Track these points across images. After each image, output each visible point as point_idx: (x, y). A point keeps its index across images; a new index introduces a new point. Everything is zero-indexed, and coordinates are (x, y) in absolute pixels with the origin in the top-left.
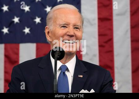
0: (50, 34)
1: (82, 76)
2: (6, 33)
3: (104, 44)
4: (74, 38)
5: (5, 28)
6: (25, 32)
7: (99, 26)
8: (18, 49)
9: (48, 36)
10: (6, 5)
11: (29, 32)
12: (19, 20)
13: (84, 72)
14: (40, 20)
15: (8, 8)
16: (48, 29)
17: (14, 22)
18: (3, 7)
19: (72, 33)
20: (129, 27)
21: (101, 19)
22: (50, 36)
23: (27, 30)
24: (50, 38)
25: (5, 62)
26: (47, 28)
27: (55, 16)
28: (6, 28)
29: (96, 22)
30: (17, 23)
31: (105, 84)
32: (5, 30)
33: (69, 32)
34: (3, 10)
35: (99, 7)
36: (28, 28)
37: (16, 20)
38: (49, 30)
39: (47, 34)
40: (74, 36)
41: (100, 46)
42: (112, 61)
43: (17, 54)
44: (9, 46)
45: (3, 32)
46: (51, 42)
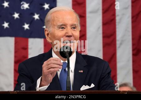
0: (49, 36)
1: (82, 71)
4: (72, 38)
9: (48, 38)
13: (84, 67)
19: (70, 34)
22: (49, 38)
23: (6, 25)
24: (50, 40)
26: (46, 30)
27: (53, 18)
31: (103, 76)
33: (68, 33)
38: (48, 32)
39: (46, 36)
40: (72, 36)
46: (52, 43)
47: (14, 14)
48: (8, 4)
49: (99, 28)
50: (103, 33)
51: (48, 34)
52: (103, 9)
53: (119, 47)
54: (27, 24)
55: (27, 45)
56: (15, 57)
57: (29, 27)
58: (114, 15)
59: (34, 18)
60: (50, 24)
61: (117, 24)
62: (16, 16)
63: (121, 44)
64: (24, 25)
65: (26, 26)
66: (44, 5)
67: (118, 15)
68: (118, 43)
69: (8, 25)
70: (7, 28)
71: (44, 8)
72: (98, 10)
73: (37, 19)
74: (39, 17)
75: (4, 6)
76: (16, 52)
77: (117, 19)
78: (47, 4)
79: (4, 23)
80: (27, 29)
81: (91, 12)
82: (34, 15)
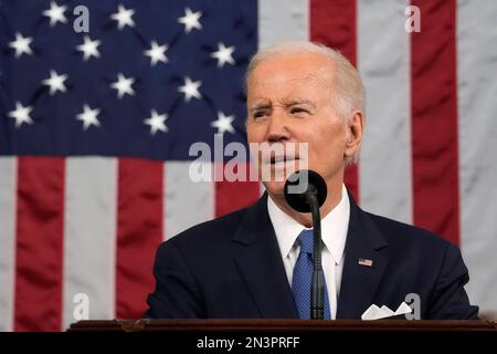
1: (369, 263)
2: (24, 123)
6: (82, 122)
8: (60, 174)
10: (25, 36)
11: (95, 122)
12: (65, 83)
13: (377, 250)
14: (133, 86)
15: (30, 46)
17: (48, 87)
18: (15, 39)
20: (406, 113)
23: (89, 117)
25: (20, 213)
28: (25, 106)
30: (58, 91)
32: (21, 114)
34: (14, 50)
36: (92, 108)
37: (56, 82)
43: (58, 188)
44: (35, 163)
45: (14, 119)
47: (117, 80)
48: (98, 48)
49: (400, 125)
50: (415, 143)
52: (414, 64)
53: (469, 190)
54: (160, 113)
55: (159, 185)
56: (121, 223)
57: (166, 123)
58: (451, 83)
59: (183, 94)
61: (461, 112)
62: (124, 86)
63: (474, 179)
64: (150, 117)
65: (157, 122)
66: (217, 50)
67: (464, 84)
68: (464, 176)
69: (98, 117)
70: (92, 126)
71: (217, 60)
72: (398, 64)
73: (193, 98)
74: (199, 89)
75: (82, 53)
76: (123, 206)
77: (463, 94)
78: (227, 46)
79: (82, 111)
80: (159, 131)
81: (373, 74)
82: (183, 84)
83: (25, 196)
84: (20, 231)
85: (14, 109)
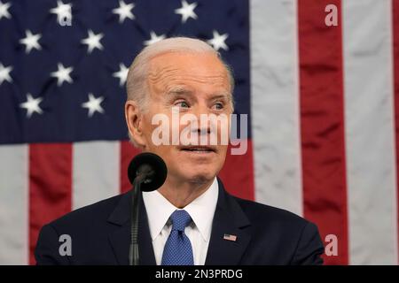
1: (233, 238)
2: (35, 113)
3: (317, 140)
5: (30, 98)
6: (87, 110)
7: (302, 88)
8: (68, 159)
9: (136, 130)
10: (34, 33)
11: (99, 109)
12: (71, 75)
13: (241, 228)
15: (39, 41)
16: (134, 109)
17: (56, 79)
18: (25, 37)
20: (389, 90)
21: (306, 69)
23: (94, 105)
24: (141, 136)
25: (32, 196)
26: (129, 105)
28: (35, 97)
29: (294, 76)
30: (65, 82)
31: (301, 257)
32: (32, 105)
34: (25, 46)
35: (302, 35)
36: (96, 97)
37: (63, 74)
38: (137, 110)
39: (130, 124)
41: (307, 145)
42: (341, 187)
43: (66, 172)
44: (42, 149)
45: (26, 110)
46: (145, 146)
47: (119, 70)
51: (135, 119)
60: (145, 86)
66: (211, 37)
69: (102, 105)
75: (86, 46)
78: (220, 34)
79: (87, 100)
83: (36, 181)
84: (32, 213)
85: (25, 100)
